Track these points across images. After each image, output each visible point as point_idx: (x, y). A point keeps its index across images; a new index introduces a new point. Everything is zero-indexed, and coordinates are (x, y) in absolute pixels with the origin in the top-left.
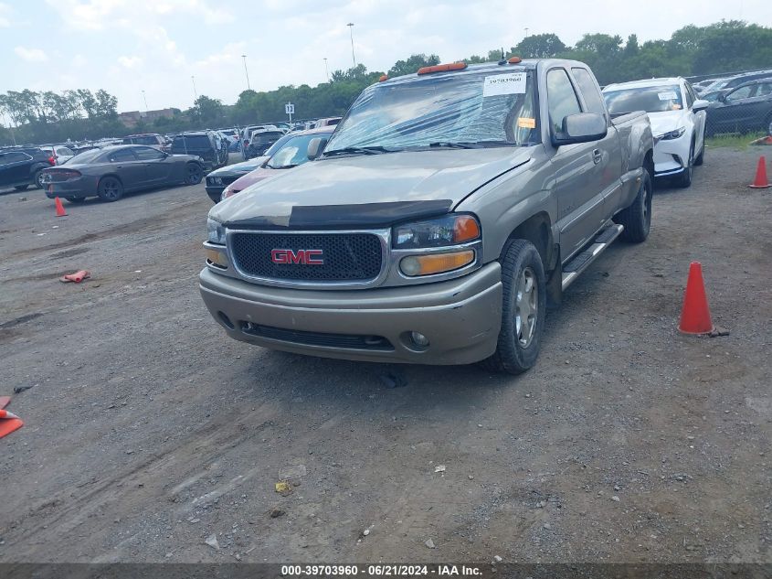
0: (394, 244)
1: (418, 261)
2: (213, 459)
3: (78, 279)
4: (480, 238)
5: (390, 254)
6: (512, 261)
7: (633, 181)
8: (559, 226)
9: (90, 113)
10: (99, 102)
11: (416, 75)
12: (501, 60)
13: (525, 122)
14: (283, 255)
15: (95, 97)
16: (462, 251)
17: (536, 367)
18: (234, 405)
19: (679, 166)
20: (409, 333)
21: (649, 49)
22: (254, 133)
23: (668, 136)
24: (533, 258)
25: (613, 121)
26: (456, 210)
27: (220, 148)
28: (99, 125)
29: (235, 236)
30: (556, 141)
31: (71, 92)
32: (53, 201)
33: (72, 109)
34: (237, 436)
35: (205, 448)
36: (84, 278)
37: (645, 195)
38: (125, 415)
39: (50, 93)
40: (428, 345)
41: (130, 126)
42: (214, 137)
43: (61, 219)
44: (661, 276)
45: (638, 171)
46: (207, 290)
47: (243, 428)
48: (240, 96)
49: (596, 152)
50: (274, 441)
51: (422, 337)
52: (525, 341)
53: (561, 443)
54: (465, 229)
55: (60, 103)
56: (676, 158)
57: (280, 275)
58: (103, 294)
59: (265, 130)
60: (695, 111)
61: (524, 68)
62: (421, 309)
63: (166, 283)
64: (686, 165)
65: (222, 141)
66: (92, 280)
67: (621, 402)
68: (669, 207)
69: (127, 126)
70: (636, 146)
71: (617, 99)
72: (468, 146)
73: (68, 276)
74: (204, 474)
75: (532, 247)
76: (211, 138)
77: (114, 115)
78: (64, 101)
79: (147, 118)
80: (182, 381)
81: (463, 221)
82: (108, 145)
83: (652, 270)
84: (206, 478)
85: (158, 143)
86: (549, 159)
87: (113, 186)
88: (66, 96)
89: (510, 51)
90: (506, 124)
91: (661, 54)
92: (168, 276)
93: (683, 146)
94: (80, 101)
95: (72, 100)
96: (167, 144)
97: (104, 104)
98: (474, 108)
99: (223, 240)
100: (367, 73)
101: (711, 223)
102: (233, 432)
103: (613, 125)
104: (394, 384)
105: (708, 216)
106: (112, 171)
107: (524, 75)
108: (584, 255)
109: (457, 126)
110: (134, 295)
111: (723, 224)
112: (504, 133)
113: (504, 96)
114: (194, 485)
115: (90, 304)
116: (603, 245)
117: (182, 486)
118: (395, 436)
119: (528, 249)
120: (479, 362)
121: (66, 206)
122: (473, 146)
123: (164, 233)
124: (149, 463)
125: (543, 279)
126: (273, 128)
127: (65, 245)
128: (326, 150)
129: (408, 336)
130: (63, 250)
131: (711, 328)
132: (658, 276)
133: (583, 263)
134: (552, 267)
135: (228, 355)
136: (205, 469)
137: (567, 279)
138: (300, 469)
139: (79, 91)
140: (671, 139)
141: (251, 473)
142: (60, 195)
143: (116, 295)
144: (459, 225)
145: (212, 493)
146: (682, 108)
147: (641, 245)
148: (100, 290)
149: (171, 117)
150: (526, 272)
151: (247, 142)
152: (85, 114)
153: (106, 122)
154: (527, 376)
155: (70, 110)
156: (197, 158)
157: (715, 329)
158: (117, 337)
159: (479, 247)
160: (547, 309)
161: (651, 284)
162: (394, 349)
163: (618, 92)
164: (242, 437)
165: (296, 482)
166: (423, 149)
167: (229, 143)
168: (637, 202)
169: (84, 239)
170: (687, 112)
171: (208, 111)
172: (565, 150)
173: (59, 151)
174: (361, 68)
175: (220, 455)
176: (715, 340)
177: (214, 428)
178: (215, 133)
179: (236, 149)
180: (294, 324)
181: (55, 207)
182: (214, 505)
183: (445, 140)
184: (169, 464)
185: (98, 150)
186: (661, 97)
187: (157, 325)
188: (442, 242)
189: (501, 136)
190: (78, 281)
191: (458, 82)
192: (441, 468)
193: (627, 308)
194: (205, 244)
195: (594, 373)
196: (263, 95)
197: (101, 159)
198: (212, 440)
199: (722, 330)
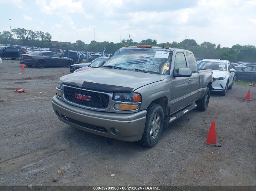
0: (113, 99)
1: (120, 105)
2: (41, 159)
3: (20, 91)
4: (141, 102)
5: (111, 101)
6: (152, 111)
7: (203, 91)
8: (171, 102)
9: (42, 39)
10: (46, 36)
11: (136, 47)
12: (163, 47)
13: (166, 68)
14: (78, 96)
15: (45, 35)
16: (135, 105)
17: (156, 146)
18: (54, 142)
19: (222, 89)
20: (114, 128)
21: (224, 50)
22: (92, 54)
23: (220, 79)
24: (160, 111)
25: (199, 71)
26: (134, 92)
27: (80, 57)
28: (45, 43)
29: (65, 87)
30: (175, 75)
31: (38, 32)
32: (21, 65)
33: (37, 37)
34: (52, 152)
35: (40, 154)
36: (22, 92)
37: (207, 96)
38: (18, 139)
39: (31, 31)
40: (119, 133)
41: (54, 45)
42: (79, 54)
43: (23, 71)
44: (206, 123)
45: (205, 88)
46: (53, 102)
47: (54, 150)
48: (91, 42)
49: (189, 80)
50: (63, 156)
51: (117, 130)
52: (153, 137)
53: (155, 173)
54: (137, 98)
55: (33, 34)
56: (222, 86)
57: (76, 102)
58: (26, 98)
59: (95, 54)
60: (230, 72)
61: (169, 50)
62: (118, 121)
63: (48, 98)
64: (224, 89)
65: (81, 55)
66: (25, 93)
67: (179, 163)
68: (217, 101)
69: (53, 45)
70: (206, 80)
71: (207, 64)
72: (146, 72)
73: (17, 90)
74: (37, 163)
75: (160, 107)
76: (77, 54)
77: (50, 41)
78: (35, 34)
79: (60, 44)
80: (41, 131)
81: (136, 95)
82: (45, 50)
83: (204, 121)
84: (36, 165)
85: (60, 52)
86: (171, 80)
87: (42, 63)
88: (36, 32)
89: (180, 43)
90: (159, 67)
91: (227, 52)
92: (49, 96)
93: (224, 82)
94: (40, 35)
95: (37, 34)
96: (63, 53)
97: (47, 37)
98: (151, 60)
99: (62, 88)
100: (133, 42)
101: (228, 109)
102: (51, 151)
103: (198, 72)
104: (108, 144)
105: (228, 106)
106: (43, 59)
107: (169, 53)
108: (180, 112)
109: (145, 65)
110: (36, 100)
111: (232, 110)
112: (158, 70)
113: (161, 58)
114: (31, 166)
115: (21, 100)
116: (188, 110)
117: (27, 166)
118: (102, 162)
119: (159, 107)
120: (135, 142)
121: (25, 67)
122: (148, 72)
123: (53, 82)
124: (20, 156)
125: (163, 118)
126: (98, 54)
127: (21, 80)
128: (104, 65)
129: (113, 129)
130: (19, 81)
131: (216, 144)
132: (205, 123)
133: (179, 115)
134: (167, 114)
135: (59, 125)
136: (37, 161)
137: (172, 119)
138: (67, 167)
139: (40, 32)
140: (221, 79)
141: (52, 165)
142: (24, 63)
143: (30, 99)
144: (135, 96)
145: (37, 170)
146: (226, 70)
147: (203, 112)
148: (26, 96)
149: (68, 44)
150: (157, 115)
151: (89, 57)
152: (41, 39)
153: (47, 42)
154: (152, 149)
155: (36, 37)
156: (71, 59)
157: (217, 144)
158: (26, 113)
159: (140, 104)
160: (163, 127)
161: (202, 126)
162: (107, 132)
163: (208, 62)
164: (53, 153)
165: (65, 171)
166: (133, 70)
167: (84, 56)
168: (204, 98)
169: (27, 79)
170: (227, 72)
171: (80, 45)
172: (178, 78)
173: (28, 50)
174: (131, 40)
175: (44, 157)
176: (216, 148)
177: (45, 148)
178: (79, 52)
179: (86, 58)
180: (77, 119)
181: (21, 67)
182: (35, 174)
183: (140, 69)
184: (26, 158)
185: (39, 51)
186: (220, 66)
187: (40, 111)
188: (128, 101)
189: (156, 70)
190: (20, 92)
191: (148, 51)
192: (114, 175)
193: (192, 132)
194: (56, 88)
195: (174, 151)
196: (98, 43)
197: (40, 54)
198: (43, 152)
199: (220, 145)
